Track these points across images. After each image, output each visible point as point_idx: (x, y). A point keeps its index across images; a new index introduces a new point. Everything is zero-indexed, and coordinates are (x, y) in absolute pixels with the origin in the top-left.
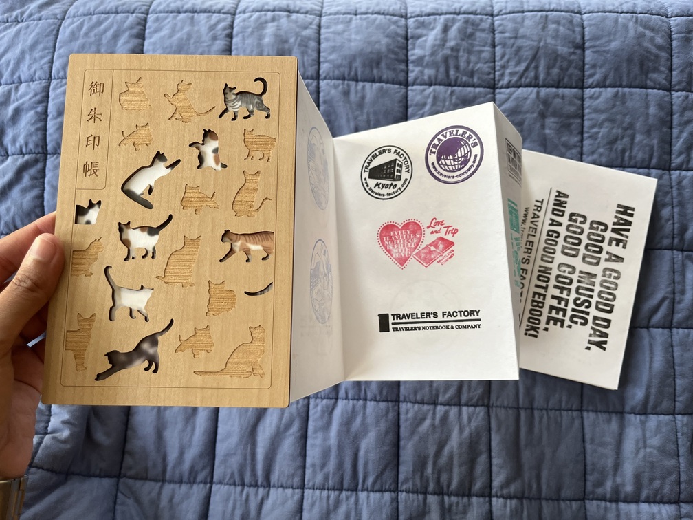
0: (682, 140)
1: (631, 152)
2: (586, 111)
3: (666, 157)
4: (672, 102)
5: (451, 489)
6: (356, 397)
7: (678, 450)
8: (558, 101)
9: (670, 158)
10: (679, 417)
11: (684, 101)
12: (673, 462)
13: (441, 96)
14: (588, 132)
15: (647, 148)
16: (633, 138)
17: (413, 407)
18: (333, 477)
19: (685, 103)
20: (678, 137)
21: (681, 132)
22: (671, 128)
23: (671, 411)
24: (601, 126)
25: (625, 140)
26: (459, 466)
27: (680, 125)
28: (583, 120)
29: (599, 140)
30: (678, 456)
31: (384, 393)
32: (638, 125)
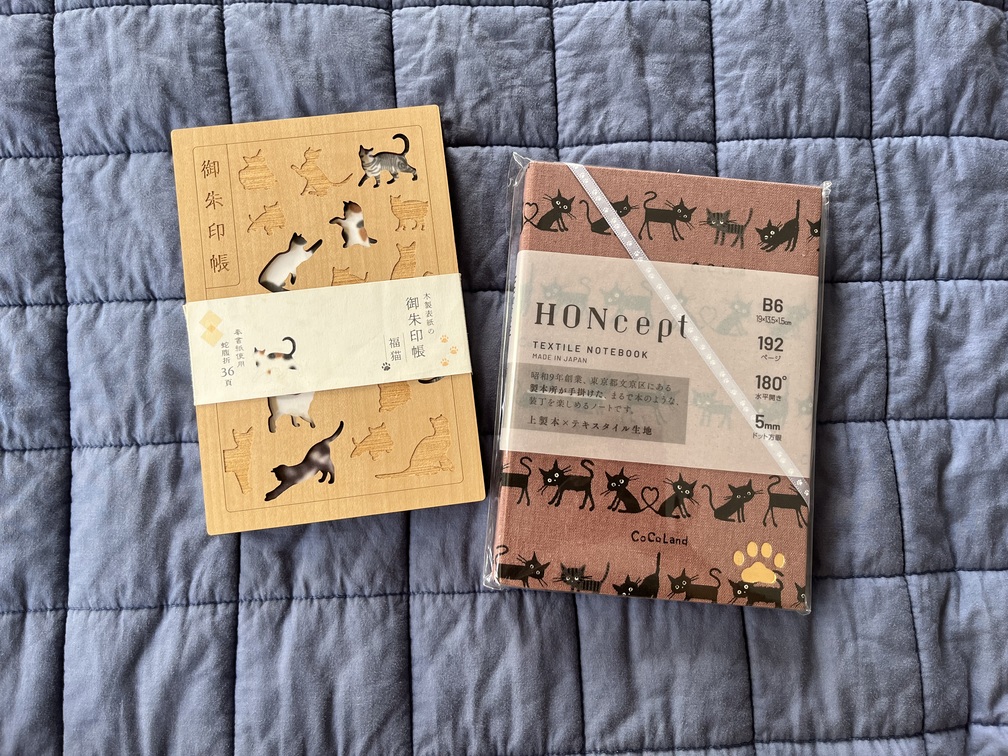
0: (889, 80)
1: (800, 109)
2: (717, 40)
3: (863, 114)
4: (868, 16)
5: (509, 747)
6: (326, 594)
7: (916, 640)
8: (665, 23)
9: (871, 116)
10: (913, 579)
11: (888, 11)
12: (908, 662)
13: (453, 24)
14: (723, 78)
15: (828, 101)
16: (801, 86)
17: (434, 601)
18: (286, 748)
19: (892, 14)
20: (883, 77)
21: (887, 67)
22: (869, 62)
23: (898, 571)
24: (744, 66)
25: (787, 87)
26: (523, 703)
27: (884, 55)
28: (713, 58)
29: (742, 90)
30: (917, 650)
31: (379, 581)
32: (811, 59)
